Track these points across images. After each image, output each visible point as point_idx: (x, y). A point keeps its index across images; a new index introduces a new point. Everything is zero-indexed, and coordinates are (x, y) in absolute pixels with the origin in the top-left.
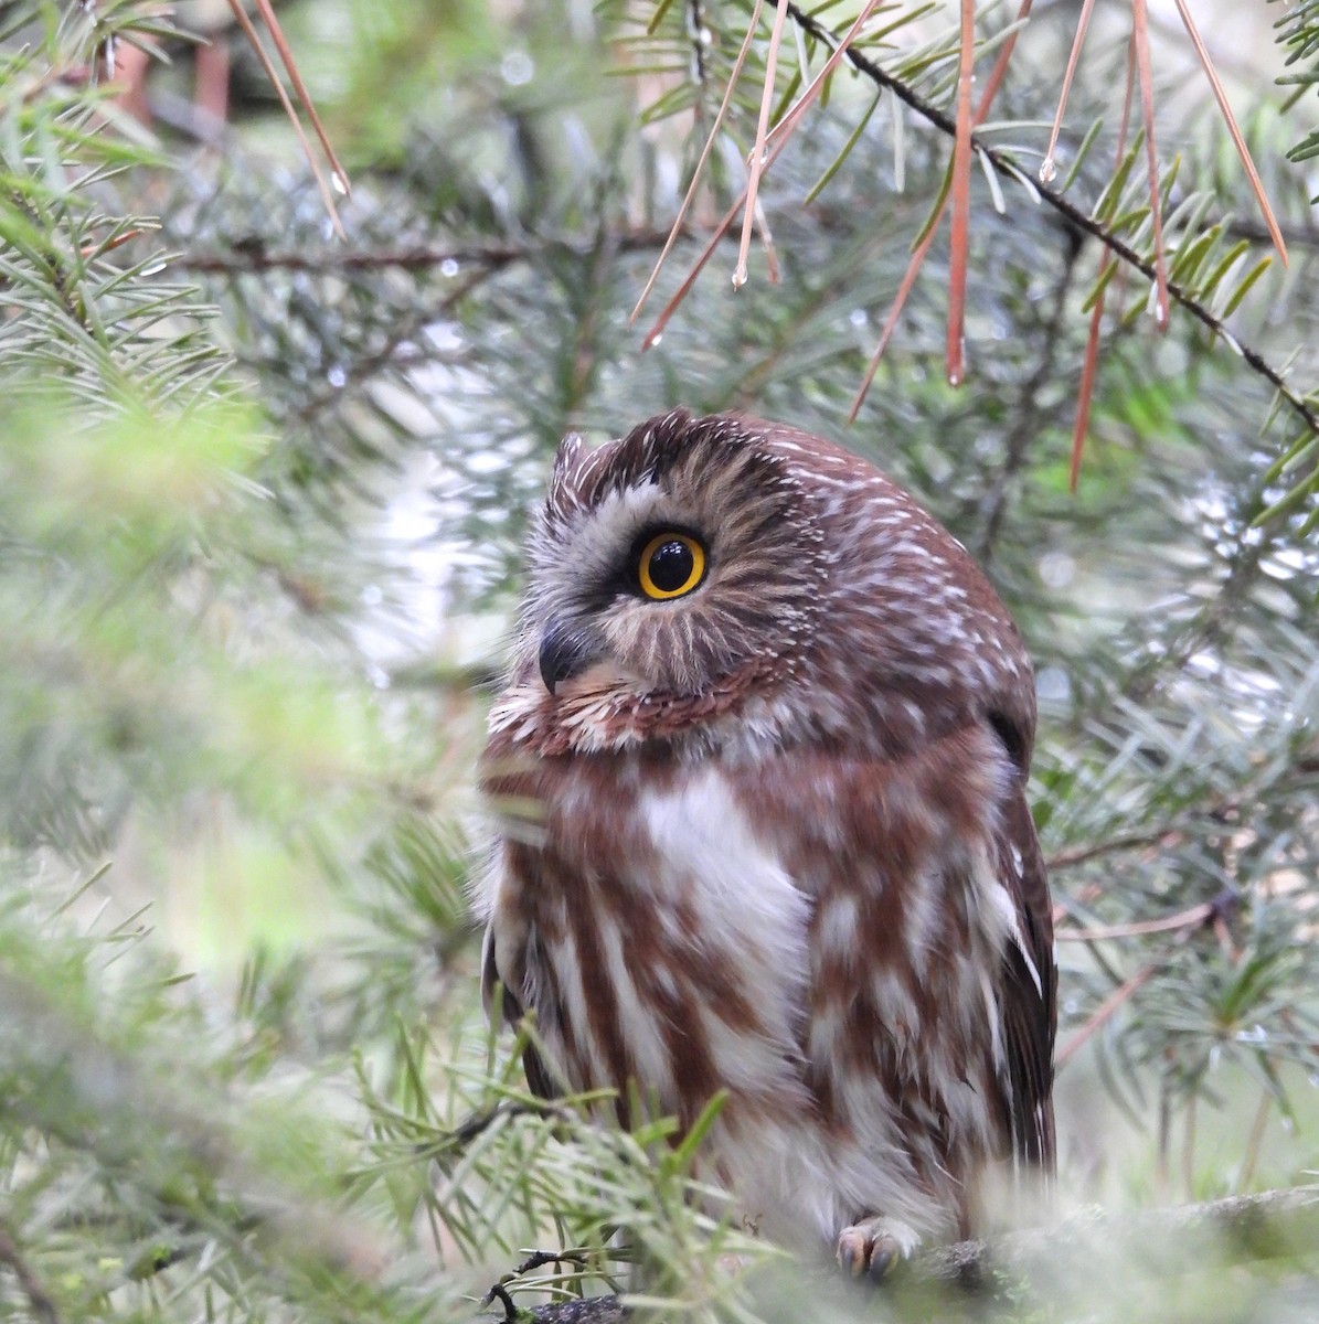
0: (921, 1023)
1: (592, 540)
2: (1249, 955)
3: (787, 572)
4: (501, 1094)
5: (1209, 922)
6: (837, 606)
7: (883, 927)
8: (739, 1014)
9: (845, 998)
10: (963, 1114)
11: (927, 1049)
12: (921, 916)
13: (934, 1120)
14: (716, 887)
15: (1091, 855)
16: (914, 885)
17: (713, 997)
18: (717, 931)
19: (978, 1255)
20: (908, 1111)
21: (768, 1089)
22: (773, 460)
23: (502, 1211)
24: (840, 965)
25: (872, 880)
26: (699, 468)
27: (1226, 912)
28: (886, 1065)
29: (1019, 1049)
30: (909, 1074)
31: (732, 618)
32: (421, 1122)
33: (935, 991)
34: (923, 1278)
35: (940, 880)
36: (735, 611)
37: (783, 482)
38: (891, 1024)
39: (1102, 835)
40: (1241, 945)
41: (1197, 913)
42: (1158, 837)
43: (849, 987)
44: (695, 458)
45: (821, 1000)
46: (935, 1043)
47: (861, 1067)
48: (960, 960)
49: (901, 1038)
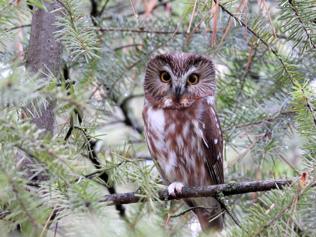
0: (184, 145)
2: (270, 141)
4: (124, 159)
5: (266, 135)
7: (179, 130)
8: (156, 138)
9: (171, 139)
11: (184, 150)
12: (186, 130)
15: (249, 125)
16: (185, 125)
19: (214, 188)
20: (180, 160)
23: (123, 175)
25: (178, 123)
27: (268, 134)
28: (177, 151)
30: (181, 153)
38: (179, 145)
39: (251, 122)
40: (270, 139)
41: (264, 134)
42: (260, 123)
43: (172, 137)
44: (200, 63)
45: (168, 139)
46: (186, 149)
47: (173, 150)
48: (193, 138)
49: (180, 147)
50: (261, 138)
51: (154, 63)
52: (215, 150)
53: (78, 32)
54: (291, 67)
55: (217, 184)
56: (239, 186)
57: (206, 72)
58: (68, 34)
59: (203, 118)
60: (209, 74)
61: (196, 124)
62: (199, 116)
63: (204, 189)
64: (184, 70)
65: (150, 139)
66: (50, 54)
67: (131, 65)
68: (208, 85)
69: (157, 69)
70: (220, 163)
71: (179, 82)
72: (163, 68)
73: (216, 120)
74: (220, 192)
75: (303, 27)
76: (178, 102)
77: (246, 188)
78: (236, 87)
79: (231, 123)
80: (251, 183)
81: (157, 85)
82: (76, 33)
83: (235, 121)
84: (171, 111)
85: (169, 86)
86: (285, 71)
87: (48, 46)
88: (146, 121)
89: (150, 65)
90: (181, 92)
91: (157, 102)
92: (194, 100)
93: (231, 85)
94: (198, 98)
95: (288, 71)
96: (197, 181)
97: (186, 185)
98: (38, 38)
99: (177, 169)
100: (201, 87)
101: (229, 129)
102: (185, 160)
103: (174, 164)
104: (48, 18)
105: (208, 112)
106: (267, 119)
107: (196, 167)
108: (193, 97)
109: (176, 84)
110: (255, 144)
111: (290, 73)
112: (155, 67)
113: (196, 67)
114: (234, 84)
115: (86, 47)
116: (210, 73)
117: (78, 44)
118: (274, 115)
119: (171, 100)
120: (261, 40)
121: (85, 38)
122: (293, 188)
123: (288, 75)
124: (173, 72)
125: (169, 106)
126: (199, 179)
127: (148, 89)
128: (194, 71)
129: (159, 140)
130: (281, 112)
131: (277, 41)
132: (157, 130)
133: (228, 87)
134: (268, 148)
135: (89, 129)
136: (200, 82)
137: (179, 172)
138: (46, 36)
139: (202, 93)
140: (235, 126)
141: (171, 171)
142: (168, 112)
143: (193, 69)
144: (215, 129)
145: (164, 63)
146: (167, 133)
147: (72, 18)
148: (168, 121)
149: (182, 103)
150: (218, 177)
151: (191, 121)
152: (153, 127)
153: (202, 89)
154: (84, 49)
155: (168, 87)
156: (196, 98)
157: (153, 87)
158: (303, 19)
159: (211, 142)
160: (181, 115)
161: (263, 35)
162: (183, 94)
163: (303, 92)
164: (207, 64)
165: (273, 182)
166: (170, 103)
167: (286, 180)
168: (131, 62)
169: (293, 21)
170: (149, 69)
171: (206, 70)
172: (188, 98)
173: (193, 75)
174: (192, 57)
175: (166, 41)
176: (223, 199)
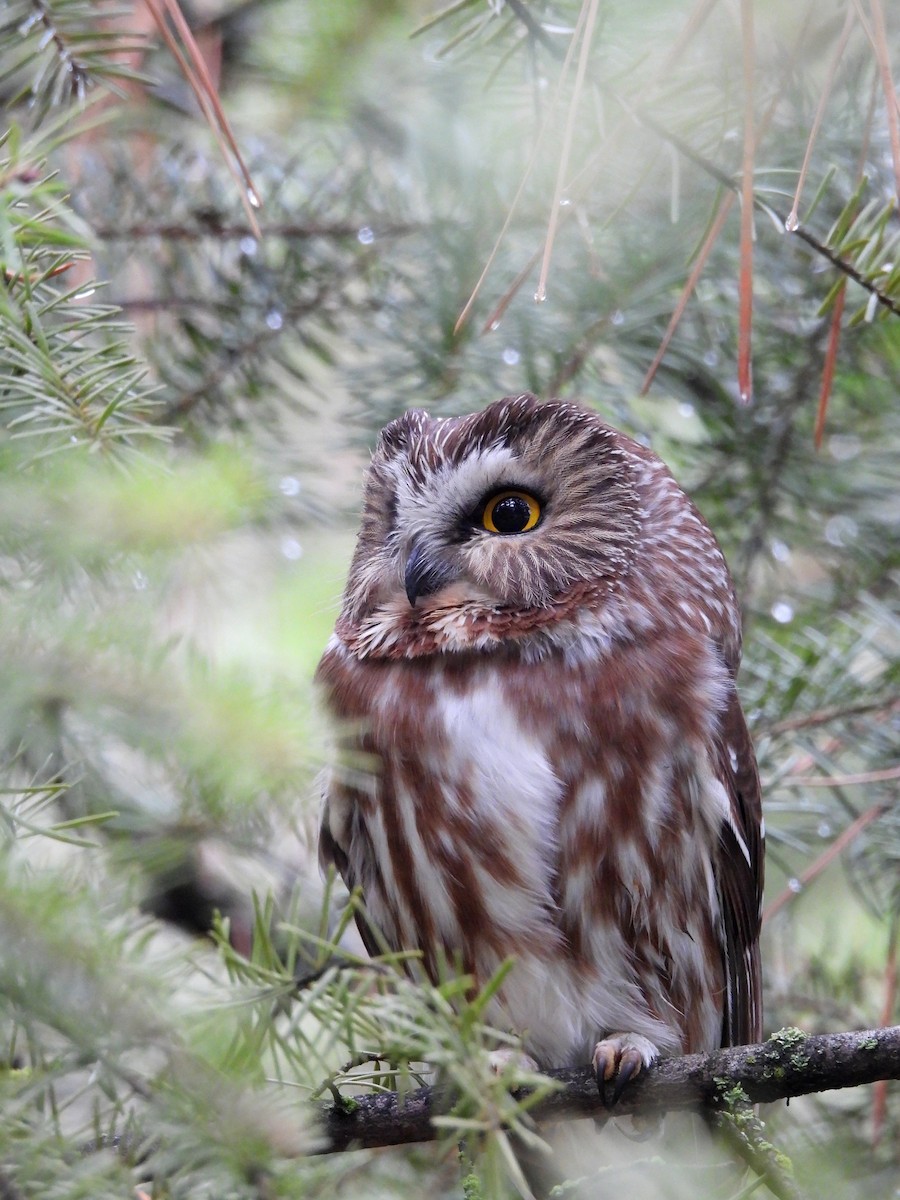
0: (652, 884)
1: (456, 489)
3: (612, 522)
6: (648, 549)
7: (625, 805)
8: (504, 871)
9: (594, 861)
10: (685, 959)
11: (657, 906)
12: (656, 798)
13: (660, 962)
14: (490, 771)
16: (650, 774)
17: (482, 856)
18: (487, 805)
19: (702, 1066)
20: (640, 954)
21: (528, 930)
22: (608, 434)
24: (591, 834)
25: (616, 767)
26: (547, 439)
28: (624, 915)
29: (731, 905)
30: (642, 924)
31: (568, 552)
33: (664, 859)
34: (659, 1082)
35: (670, 771)
36: (572, 547)
37: (613, 452)
38: (629, 884)
42: (890, 703)
43: (596, 851)
44: (542, 432)
45: (575, 862)
46: (663, 899)
47: (604, 917)
48: (684, 835)
49: (636, 895)
53: (51, 349)
56: (824, 1053)
74: (729, 1088)
77: (859, 1058)
80: (881, 1034)
82: (44, 357)
107: (706, 966)
117: (59, 409)
120: (883, 300)
121: (89, 377)
148: (565, 767)
159: (752, 839)
161: (893, 273)
176: (748, 1120)
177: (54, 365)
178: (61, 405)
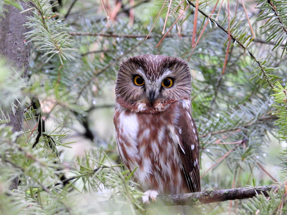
0: (159, 152)
4: (101, 165)
5: (242, 143)
7: (154, 135)
8: (129, 145)
9: (146, 145)
10: (165, 170)
13: (159, 170)
15: (225, 132)
16: (160, 130)
17: (125, 142)
19: (191, 196)
20: (155, 167)
27: (245, 142)
28: (152, 158)
32: (88, 168)
33: (163, 147)
35: (165, 130)
38: (154, 151)
39: (227, 129)
40: (247, 147)
41: (241, 141)
42: (236, 129)
43: (147, 143)
44: (175, 66)
45: (142, 145)
46: (161, 156)
47: (147, 157)
48: (169, 144)
49: (155, 154)
50: (238, 145)
51: (126, 67)
52: (192, 156)
53: (51, 33)
54: (269, 70)
55: (194, 192)
56: (217, 194)
57: (182, 75)
58: (41, 35)
59: (179, 122)
60: (185, 78)
61: (172, 129)
62: (175, 121)
63: (179, 197)
64: (158, 73)
65: (122, 145)
66: (18, 57)
67: (99, 71)
68: (183, 89)
69: (130, 72)
70: (197, 170)
71: (153, 86)
72: (136, 71)
73: (193, 125)
74: (197, 200)
75: (282, 28)
76: (152, 107)
77: (224, 195)
78: (210, 93)
79: (206, 130)
80: (229, 190)
81: (130, 89)
82: (49, 34)
83: (210, 127)
84: (145, 116)
85: (143, 89)
86: (263, 74)
87: (15, 49)
88: (118, 126)
89: (122, 68)
90: (155, 97)
91: (129, 106)
92: (169, 105)
93: (204, 91)
94: (173, 102)
95: (267, 75)
96: (173, 189)
97: (161, 193)
98: (4, 40)
99: (152, 176)
100: (176, 90)
101: (204, 137)
102: (160, 167)
103: (149, 172)
104: (15, 20)
105: (184, 117)
106: (244, 125)
107: (172, 174)
108: (168, 101)
109: (150, 88)
110: (232, 151)
111: (269, 76)
112: (127, 70)
113: (171, 70)
114: (207, 90)
115: (60, 48)
116: (185, 76)
117: (52, 45)
118: (251, 121)
119: (145, 105)
120: (238, 42)
121: (58, 39)
122: (278, 194)
123: (266, 78)
124: (147, 76)
125: (143, 111)
126: (175, 186)
127: (120, 93)
128: (169, 75)
129: (132, 147)
130: (258, 118)
131: (252, 45)
132: (130, 135)
133: (202, 94)
134: (245, 156)
135: (58, 137)
136: (175, 86)
137: (155, 180)
138: (12, 39)
139: (177, 97)
140: (210, 133)
141: (146, 178)
142: (142, 117)
143: (168, 73)
144: (192, 134)
145: (137, 67)
146: (141, 139)
147: (43, 19)
148: (142, 127)
149: (156, 107)
150: (195, 184)
151: (166, 126)
152: (125, 133)
153: (177, 92)
154: (58, 50)
155: (141, 91)
156: (171, 102)
157: (125, 91)
158: (282, 19)
159: (187, 148)
160: (156, 120)
161: (240, 36)
162: (157, 98)
163: (285, 94)
164: (183, 67)
165: (252, 190)
166: (144, 107)
167: (266, 187)
168: (99, 68)
169: (272, 22)
170: (121, 72)
171: (181, 74)
172: (162, 103)
173: (168, 79)
174: (167, 59)
175: (136, 46)
176: (200, 207)
177: (52, 36)
178: (52, 44)
